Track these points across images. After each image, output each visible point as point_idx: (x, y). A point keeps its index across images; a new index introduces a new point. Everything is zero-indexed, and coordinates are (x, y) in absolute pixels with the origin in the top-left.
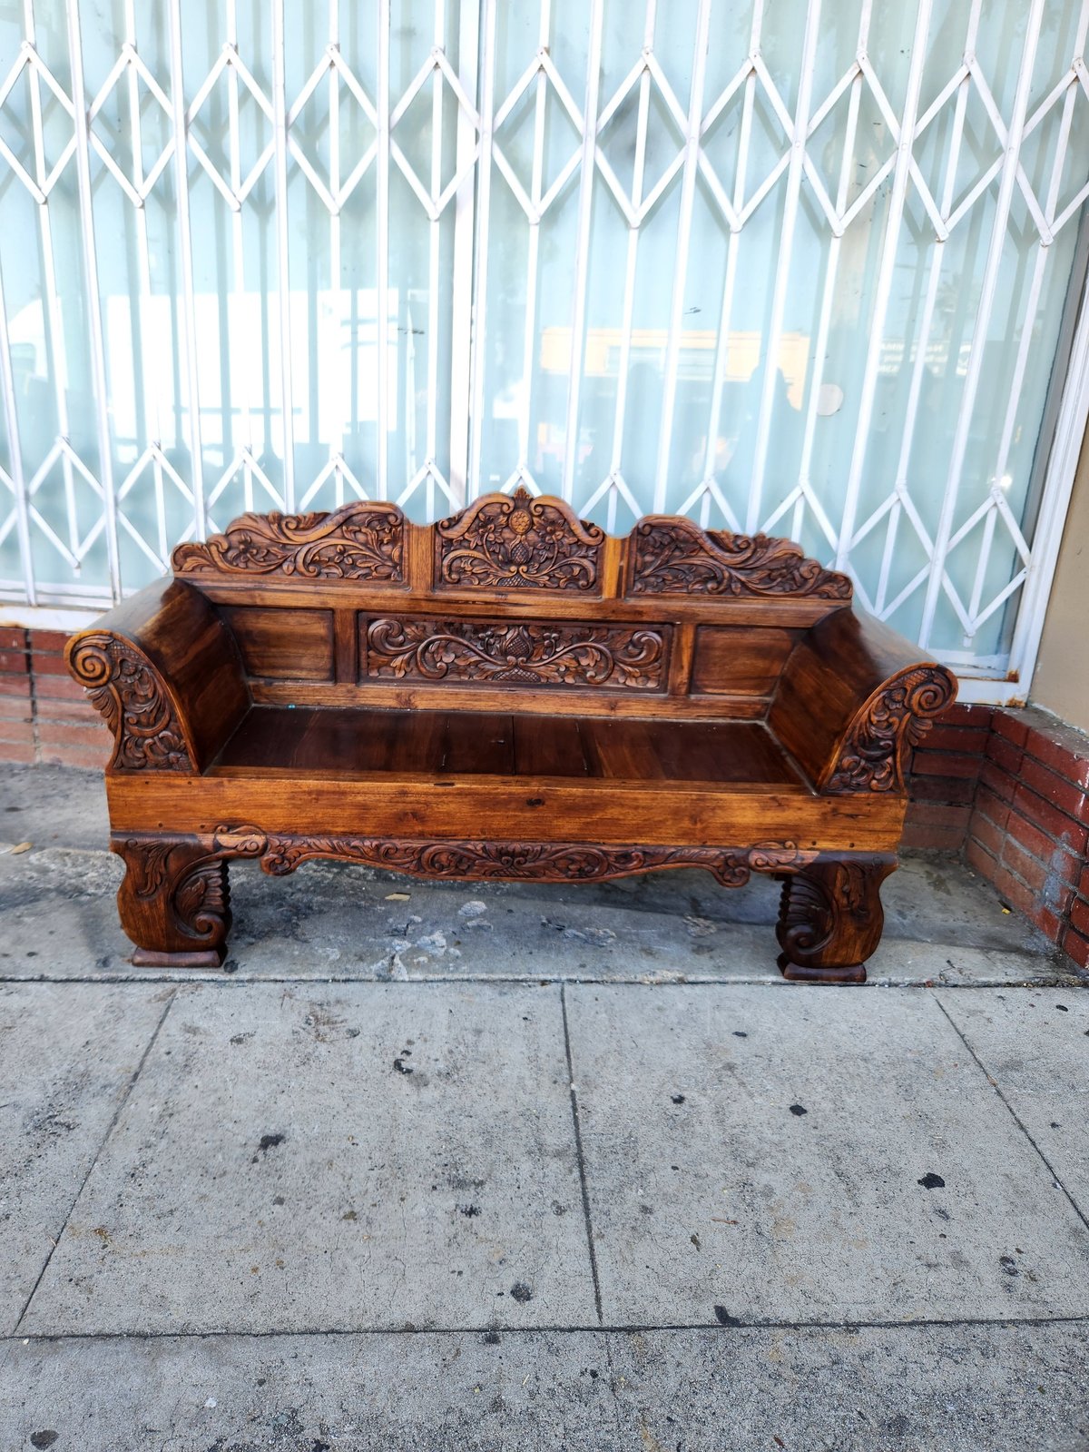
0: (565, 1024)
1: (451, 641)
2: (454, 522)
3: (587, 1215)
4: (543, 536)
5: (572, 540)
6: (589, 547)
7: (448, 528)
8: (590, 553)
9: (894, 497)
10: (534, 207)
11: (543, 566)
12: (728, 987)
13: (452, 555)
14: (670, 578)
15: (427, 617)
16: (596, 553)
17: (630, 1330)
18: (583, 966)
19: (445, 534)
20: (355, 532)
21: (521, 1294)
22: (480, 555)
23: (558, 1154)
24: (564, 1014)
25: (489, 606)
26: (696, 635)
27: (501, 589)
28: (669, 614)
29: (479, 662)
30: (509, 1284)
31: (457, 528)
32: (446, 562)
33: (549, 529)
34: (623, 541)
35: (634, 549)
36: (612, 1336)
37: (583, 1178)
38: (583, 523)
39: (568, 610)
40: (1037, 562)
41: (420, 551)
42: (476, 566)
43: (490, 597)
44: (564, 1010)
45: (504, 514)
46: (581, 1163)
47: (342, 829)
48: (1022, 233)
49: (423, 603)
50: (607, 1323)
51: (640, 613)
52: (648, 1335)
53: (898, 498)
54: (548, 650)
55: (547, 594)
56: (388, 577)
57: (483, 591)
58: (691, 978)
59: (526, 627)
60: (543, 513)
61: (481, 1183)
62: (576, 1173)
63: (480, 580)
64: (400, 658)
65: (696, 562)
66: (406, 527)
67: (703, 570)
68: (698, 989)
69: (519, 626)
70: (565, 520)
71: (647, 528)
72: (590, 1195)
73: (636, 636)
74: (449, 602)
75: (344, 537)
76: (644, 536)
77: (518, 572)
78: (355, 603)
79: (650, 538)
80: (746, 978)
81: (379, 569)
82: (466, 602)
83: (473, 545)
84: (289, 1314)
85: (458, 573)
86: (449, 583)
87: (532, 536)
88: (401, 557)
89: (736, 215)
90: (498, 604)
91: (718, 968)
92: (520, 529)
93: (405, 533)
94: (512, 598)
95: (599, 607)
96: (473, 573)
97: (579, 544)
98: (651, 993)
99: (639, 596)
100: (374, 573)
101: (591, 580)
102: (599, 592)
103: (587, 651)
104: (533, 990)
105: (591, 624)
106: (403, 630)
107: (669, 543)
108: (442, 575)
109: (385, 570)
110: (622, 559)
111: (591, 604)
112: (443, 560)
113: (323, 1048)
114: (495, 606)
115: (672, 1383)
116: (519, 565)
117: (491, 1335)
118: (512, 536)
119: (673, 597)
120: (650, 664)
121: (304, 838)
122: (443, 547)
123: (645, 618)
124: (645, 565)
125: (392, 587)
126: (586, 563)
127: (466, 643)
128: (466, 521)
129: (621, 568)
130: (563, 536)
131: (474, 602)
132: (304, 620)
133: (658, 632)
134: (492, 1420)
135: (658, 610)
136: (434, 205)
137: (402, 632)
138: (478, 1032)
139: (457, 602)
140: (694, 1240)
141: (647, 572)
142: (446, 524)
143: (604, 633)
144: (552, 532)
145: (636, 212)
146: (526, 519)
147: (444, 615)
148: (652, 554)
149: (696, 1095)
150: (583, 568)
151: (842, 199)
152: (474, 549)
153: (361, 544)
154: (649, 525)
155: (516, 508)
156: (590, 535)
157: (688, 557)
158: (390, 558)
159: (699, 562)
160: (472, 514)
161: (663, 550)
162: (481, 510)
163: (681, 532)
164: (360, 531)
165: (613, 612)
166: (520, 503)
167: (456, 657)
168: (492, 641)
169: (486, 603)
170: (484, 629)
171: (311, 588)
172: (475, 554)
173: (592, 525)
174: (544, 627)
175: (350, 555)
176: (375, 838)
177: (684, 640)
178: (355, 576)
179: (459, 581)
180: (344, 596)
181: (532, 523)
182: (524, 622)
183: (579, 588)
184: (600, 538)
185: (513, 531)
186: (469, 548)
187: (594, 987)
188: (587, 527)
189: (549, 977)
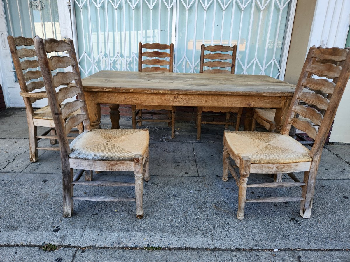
0: (193, 147)
3: (197, 166)
9: (255, 59)
10: (187, 7)
17: (203, 177)
21: (186, 173)
23: (192, 160)
30: (185, 172)
36: (200, 177)
37: (196, 163)
40: (282, 70)
44: (193, 145)
46: (196, 161)
48: (277, 9)
50: (199, 176)
52: (206, 177)
53: (255, 60)
61: (180, 163)
62: (195, 162)
72: (197, 164)
84: (151, 174)
89: (224, 8)
98: (208, 144)
104: (187, 143)
113: (152, 148)
115: (209, 181)
117: (182, 177)
134: (182, 184)
136: (169, 7)
140: (214, 169)
145: (206, 7)
149: (215, 155)
151: (243, 4)
187: (198, 143)
189: (190, 142)
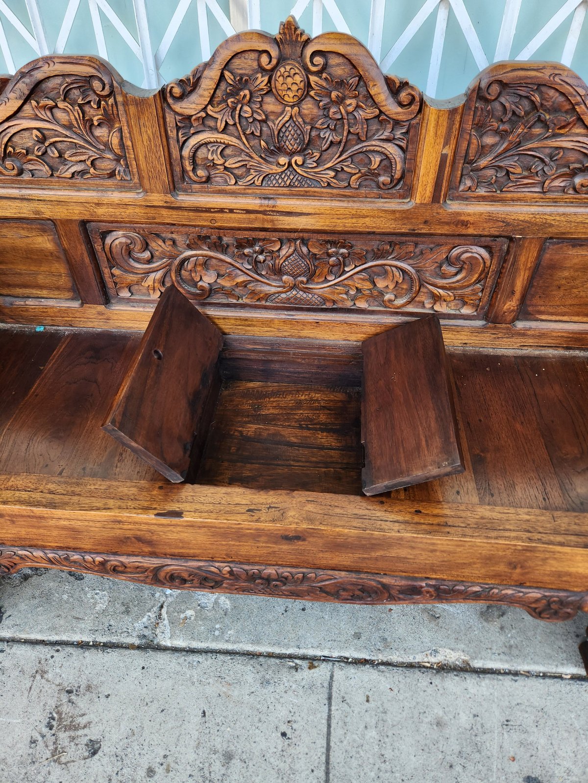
0: (328, 748)
1: (211, 257)
2: (189, 86)
4: (326, 108)
5: (371, 113)
6: (397, 123)
7: (181, 98)
8: (398, 134)
11: (326, 156)
12: (521, 681)
13: (193, 141)
14: (519, 170)
15: (173, 228)
16: (407, 132)
18: (357, 636)
19: (178, 107)
20: (51, 109)
22: (234, 141)
24: (329, 726)
25: (252, 216)
26: (542, 250)
27: (267, 191)
28: (508, 224)
29: (250, 282)
31: (194, 97)
32: (186, 152)
33: (334, 94)
34: (453, 112)
35: (468, 126)
38: (388, 81)
39: (362, 221)
41: (145, 137)
42: (230, 156)
43: (252, 203)
44: (329, 718)
45: (262, 69)
47: (56, 544)
49: (164, 212)
51: (465, 224)
54: (335, 269)
55: (333, 197)
56: (112, 175)
57: (244, 194)
58: (477, 664)
59: (304, 242)
60: (325, 67)
63: (237, 178)
64: (152, 276)
65: (565, 145)
66: (120, 99)
67: (572, 156)
68: (487, 682)
69: (296, 240)
70: (361, 77)
71: (495, 88)
73: (455, 252)
74: (197, 210)
75: (36, 118)
76: (487, 101)
77: (290, 164)
78: (76, 213)
79: (497, 105)
80: (541, 668)
81: (97, 163)
82: (221, 211)
83: (221, 126)
85: (207, 168)
86: (195, 182)
87: (308, 107)
88: (122, 145)
90: (264, 213)
91: (509, 650)
92: (290, 98)
93: (121, 108)
94: (284, 204)
95: (406, 216)
96: (226, 168)
97: (381, 118)
98: (430, 690)
99: (467, 199)
100: (92, 170)
101: (397, 175)
102: (409, 192)
103: (386, 272)
104: (298, 675)
105: (393, 238)
106: (147, 244)
107: (527, 113)
108: (184, 171)
109: (107, 165)
110: (446, 143)
111: (394, 212)
112: (181, 149)
114: (260, 216)
116: (291, 154)
118: (277, 108)
119: (519, 200)
120: (468, 286)
121: (15, 549)
122: (178, 129)
123: (471, 231)
124: (483, 150)
125: (121, 188)
126: (392, 149)
127: (229, 260)
128: (207, 84)
129: (444, 158)
130: (358, 107)
131: (231, 211)
132: (23, 233)
133: (485, 247)
135: (491, 218)
137: (146, 246)
138: (229, 757)
139: (208, 210)
141: (483, 163)
142: (177, 91)
143: (411, 249)
144: (340, 101)
146: (298, 79)
147: (195, 226)
148: (497, 132)
150: (387, 157)
152: (224, 131)
153: (64, 126)
154: (500, 82)
155: (281, 60)
156: (401, 104)
157: (554, 135)
158: (108, 146)
159: (569, 145)
160: (213, 74)
161: (514, 124)
162: (227, 66)
163: (552, 93)
164: (56, 106)
165: (426, 222)
166: (288, 50)
167: (219, 276)
168: (261, 258)
169: (248, 212)
170: (251, 243)
171: (14, 192)
172: (226, 138)
173: (405, 85)
174: (328, 242)
175: (53, 144)
176: (98, 553)
177: (522, 259)
178: (68, 174)
179: (208, 179)
180: (59, 202)
181: (309, 85)
182: (303, 236)
183: (379, 187)
184: (415, 107)
185: (280, 99)
186: (215, 129)
187: (368, 675)
188: (395, 88)
189: (318, 653)
